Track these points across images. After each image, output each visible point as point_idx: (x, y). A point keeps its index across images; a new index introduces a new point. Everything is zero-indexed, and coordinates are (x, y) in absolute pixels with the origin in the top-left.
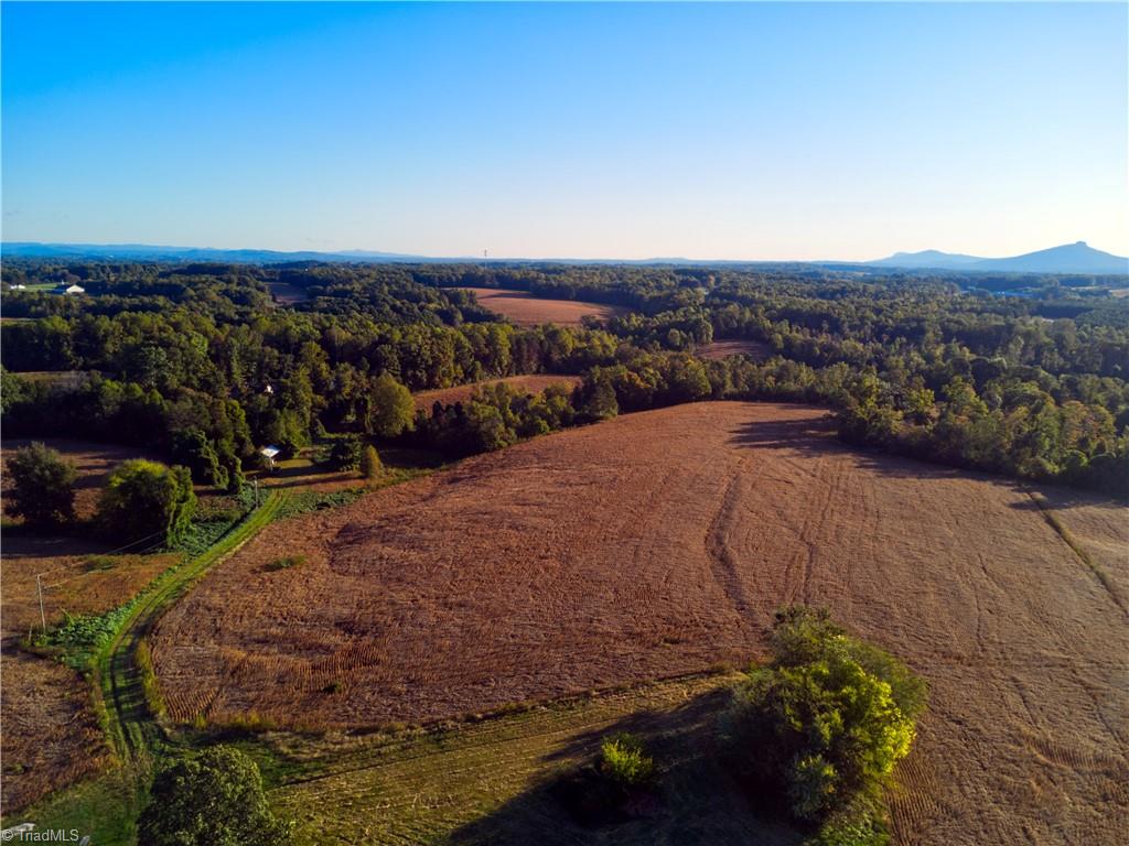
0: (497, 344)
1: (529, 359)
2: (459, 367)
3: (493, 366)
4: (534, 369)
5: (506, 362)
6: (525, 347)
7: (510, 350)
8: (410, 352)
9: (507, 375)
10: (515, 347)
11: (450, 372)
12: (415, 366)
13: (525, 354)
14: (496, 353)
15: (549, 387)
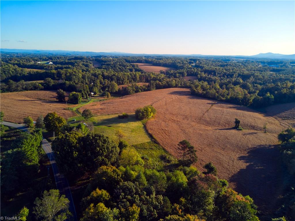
0: (136, 76)
1: (143, 79)
2: (128, 80)
3: (135, 81)
4: (144, 81)
5: (138, 80)
6: (142, 77)
7: (139, 78)
8: (119, 77)
9: (139, 83)
11: (126, 81)
12: (119, 80)
13: (142, 78)
14: (136, 78)
15: (144, 85)
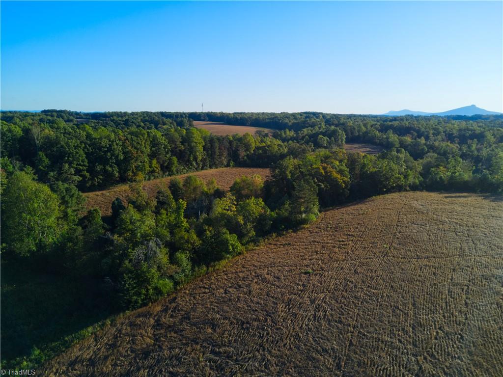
0: (192, 141)
1: (221, 155)
2: (155, 161)
3: (189, 161)
4: (225, 163)
5: (200, 158)
6: (217, 145)
7: (204, 147)
8: (100, 148)
9: (202, 169)
10: (209, 145)
11: (144, 166)
12: (104, 161)
13: (217, 150)
14: (192, 150)
15: (238, 180)
